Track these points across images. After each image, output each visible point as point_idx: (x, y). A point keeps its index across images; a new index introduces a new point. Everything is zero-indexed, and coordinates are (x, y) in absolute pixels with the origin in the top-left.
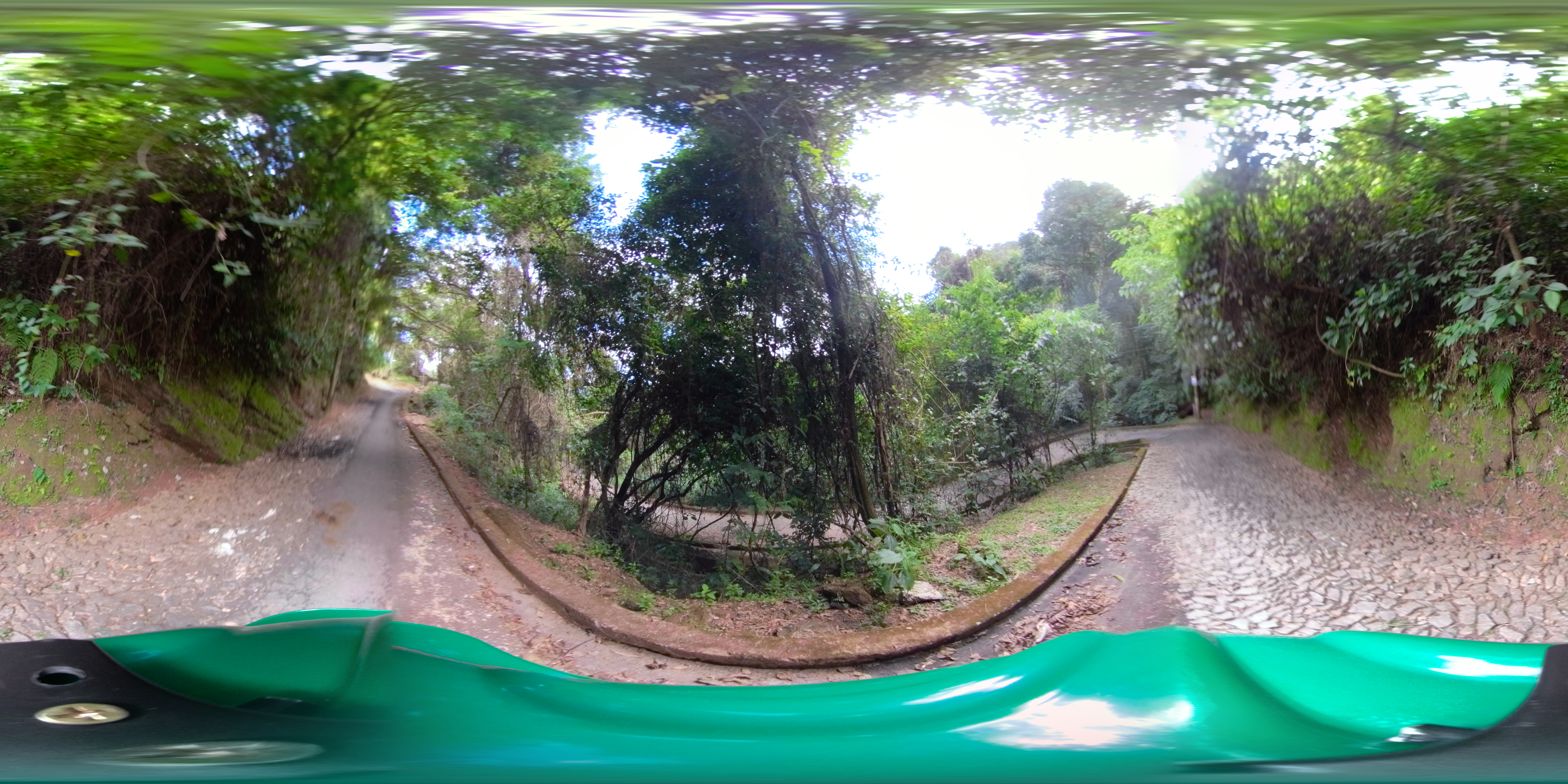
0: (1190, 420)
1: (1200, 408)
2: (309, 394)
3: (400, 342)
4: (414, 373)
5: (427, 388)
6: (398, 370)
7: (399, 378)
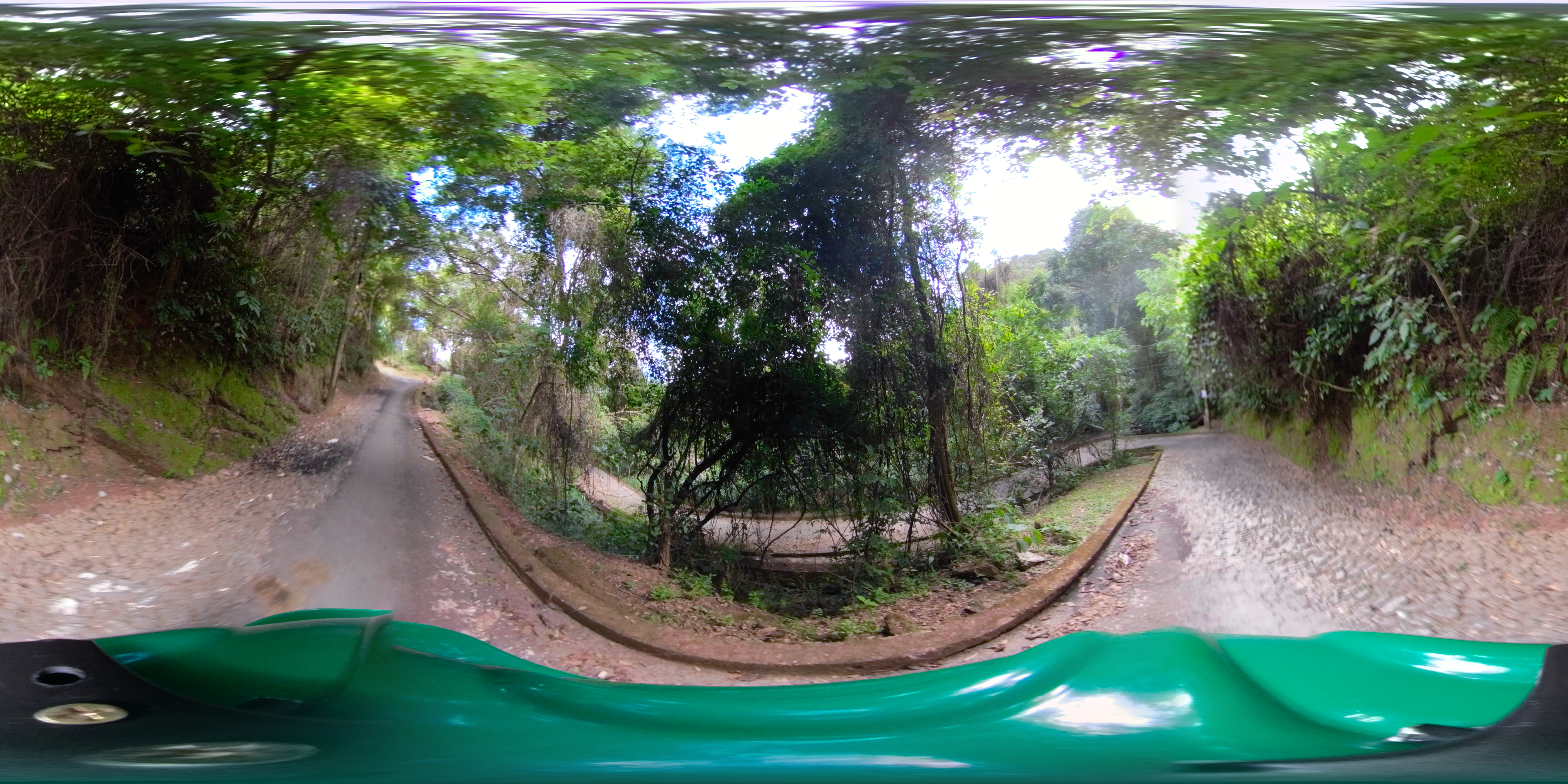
0: (1201, 429)
1: (1211, 419)
2: (305, 384)
3: (413, 329)
4: (427, 362)
5: (441, 378)
6: (410, 359)
7: (411, 367)
